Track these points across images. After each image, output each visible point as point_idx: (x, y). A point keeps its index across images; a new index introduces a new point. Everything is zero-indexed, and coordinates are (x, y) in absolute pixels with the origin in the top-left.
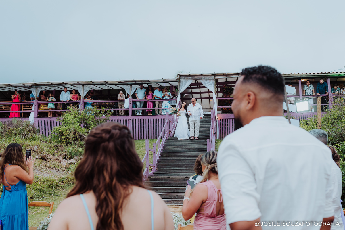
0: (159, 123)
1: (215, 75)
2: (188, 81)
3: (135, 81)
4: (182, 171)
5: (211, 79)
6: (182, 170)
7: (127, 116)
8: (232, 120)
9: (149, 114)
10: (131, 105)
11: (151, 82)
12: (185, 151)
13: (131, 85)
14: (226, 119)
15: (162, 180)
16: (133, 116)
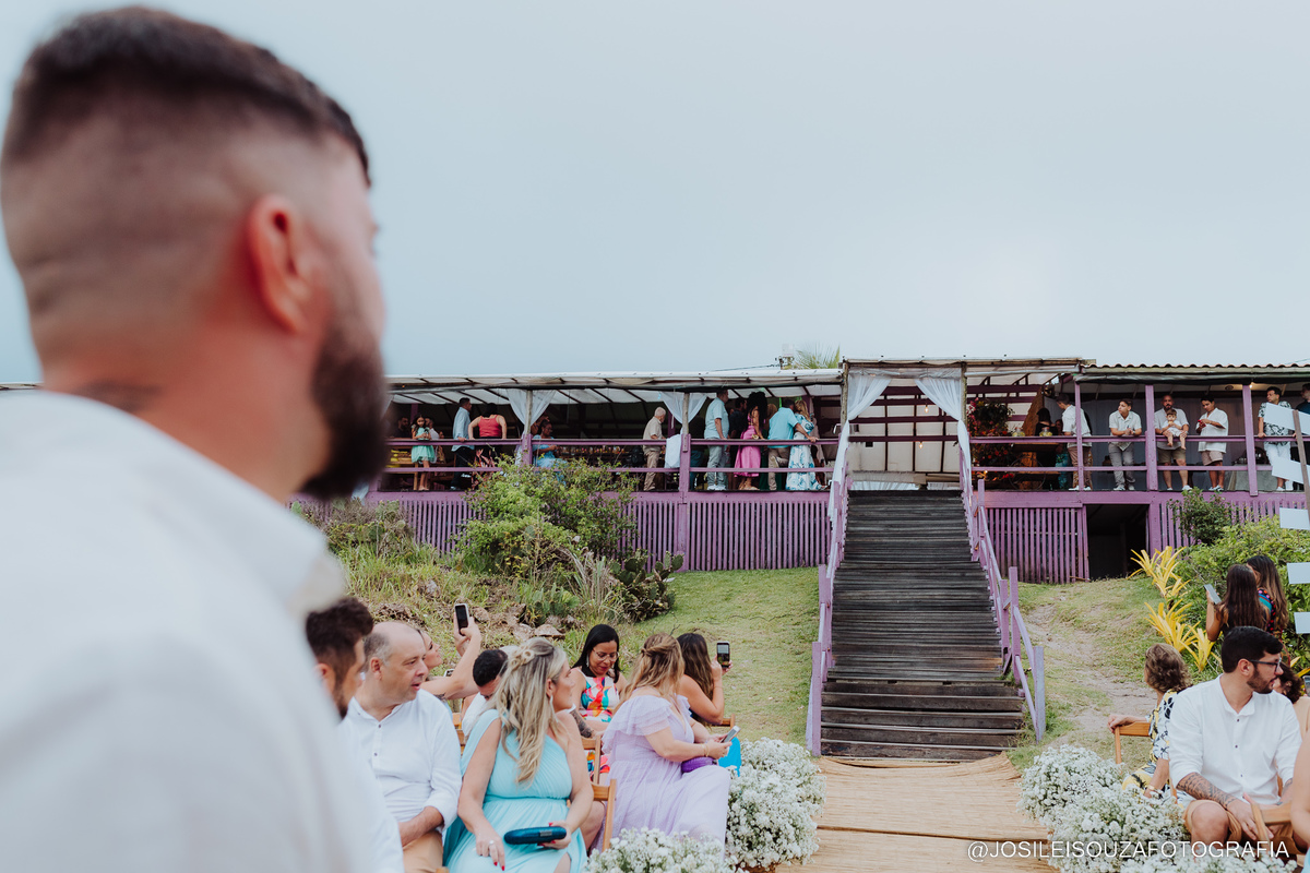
0: (780, 516)
1: (963, 365)
2: (875, 381)
3: (702, 380)
4: (912, 666)
5: (951, 378)
6: (912, 664)
7: (675, 494)
8: (1020, 512)
9: (748, 487)
10: (687, 457)
11: (752, 384)
12: (905, 607)
13: (687, 391)
14: (1000, 509)
15: (871, 689)
16: (693, 494)
